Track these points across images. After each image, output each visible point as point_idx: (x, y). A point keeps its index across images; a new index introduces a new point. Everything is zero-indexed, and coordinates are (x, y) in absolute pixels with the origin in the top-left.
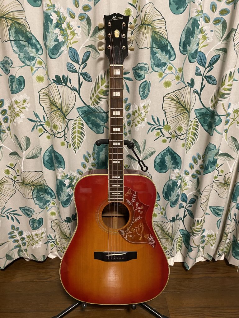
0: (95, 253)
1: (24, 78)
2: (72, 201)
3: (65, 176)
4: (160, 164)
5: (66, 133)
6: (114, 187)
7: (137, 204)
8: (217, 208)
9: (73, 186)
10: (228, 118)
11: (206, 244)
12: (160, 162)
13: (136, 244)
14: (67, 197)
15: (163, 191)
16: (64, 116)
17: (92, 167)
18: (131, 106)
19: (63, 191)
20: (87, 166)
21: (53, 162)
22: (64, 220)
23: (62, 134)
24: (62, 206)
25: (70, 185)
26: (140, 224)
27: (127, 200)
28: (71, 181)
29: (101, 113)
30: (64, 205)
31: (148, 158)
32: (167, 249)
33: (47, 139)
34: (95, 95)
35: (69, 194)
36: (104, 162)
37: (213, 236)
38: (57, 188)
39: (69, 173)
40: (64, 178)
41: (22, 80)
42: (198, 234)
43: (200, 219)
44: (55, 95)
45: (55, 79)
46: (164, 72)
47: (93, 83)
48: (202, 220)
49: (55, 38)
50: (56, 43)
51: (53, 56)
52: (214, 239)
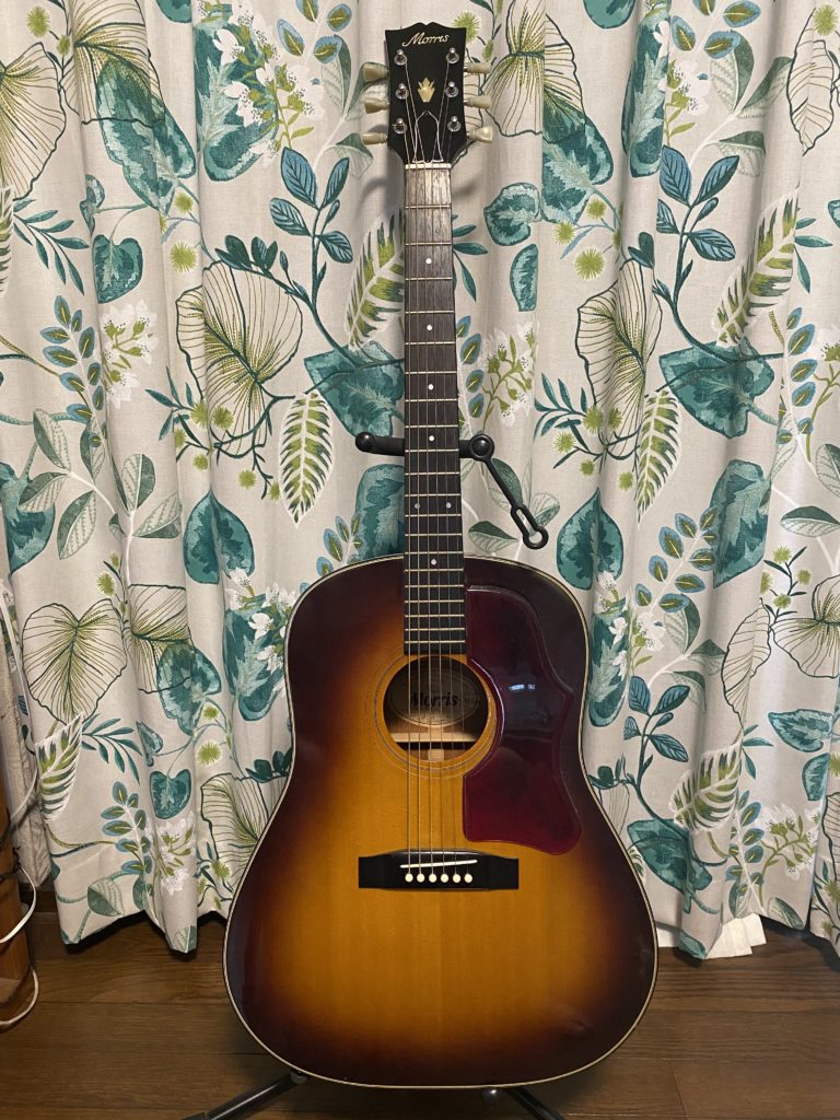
3: (254, 600)
5: (261, 442)
8: (796, 718)
10: (810, 379)
11: (768, 864)
14: (258, 678)
16: (256, 381)
18: (484, 341)
19: (246, 655)
21: (213, 553)
23: (247, 442)
24: (243, 714)
25: (272, 638)
28: (275, 623)
29: (380, 363)
30: (247, 712)
33: (195, 468)
34: (360, 306)
35: (268, 670)
37: (792, 828)
38: (229, 647)
39: (268, 589)
40: (250, 608)
42: (726, 810)
43: (729, 750)
44: (223, 305)
45: (226, 250)
46: (576, 221)
47: (357, 263)
48: (734, 754)
49: (227, 112)
50: (233, 128)
51: (220, 172)
52: (797, 837)
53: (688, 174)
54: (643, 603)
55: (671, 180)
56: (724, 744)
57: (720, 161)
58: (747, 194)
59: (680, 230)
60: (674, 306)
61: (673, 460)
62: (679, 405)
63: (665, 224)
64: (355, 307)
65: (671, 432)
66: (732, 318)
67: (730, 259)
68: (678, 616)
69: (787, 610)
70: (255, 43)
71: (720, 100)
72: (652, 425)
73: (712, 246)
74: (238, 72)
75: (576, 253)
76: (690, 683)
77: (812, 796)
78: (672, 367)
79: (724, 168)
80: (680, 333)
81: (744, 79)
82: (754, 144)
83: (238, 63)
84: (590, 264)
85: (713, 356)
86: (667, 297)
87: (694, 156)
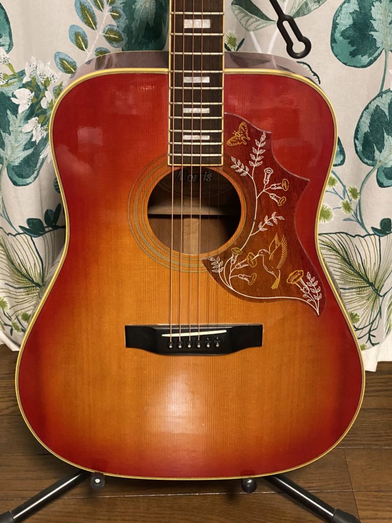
0: (127, 328)
2: (42, 164)
3: (14, 76)
4: (351, 32)
6: (190, 115)
7: (269, 172)
9: (44, 112)
12: (354, 25)
13: (261, 301)
14: (25, 149)
15: (357, 131)
17: (106, 45)
19: (10, 129)
20: (89, 39)
22: (21, 227)
24: (12, 180)
25: (34, 110)
26: (276, 238)
27: (233, 159)
28: (36, 96)
30: (16, 179)
31: (309, 11)
32: (358, 320)
35: (33, 140)
36: (151, 23)
39: (27, 63)
40: (11, 84)
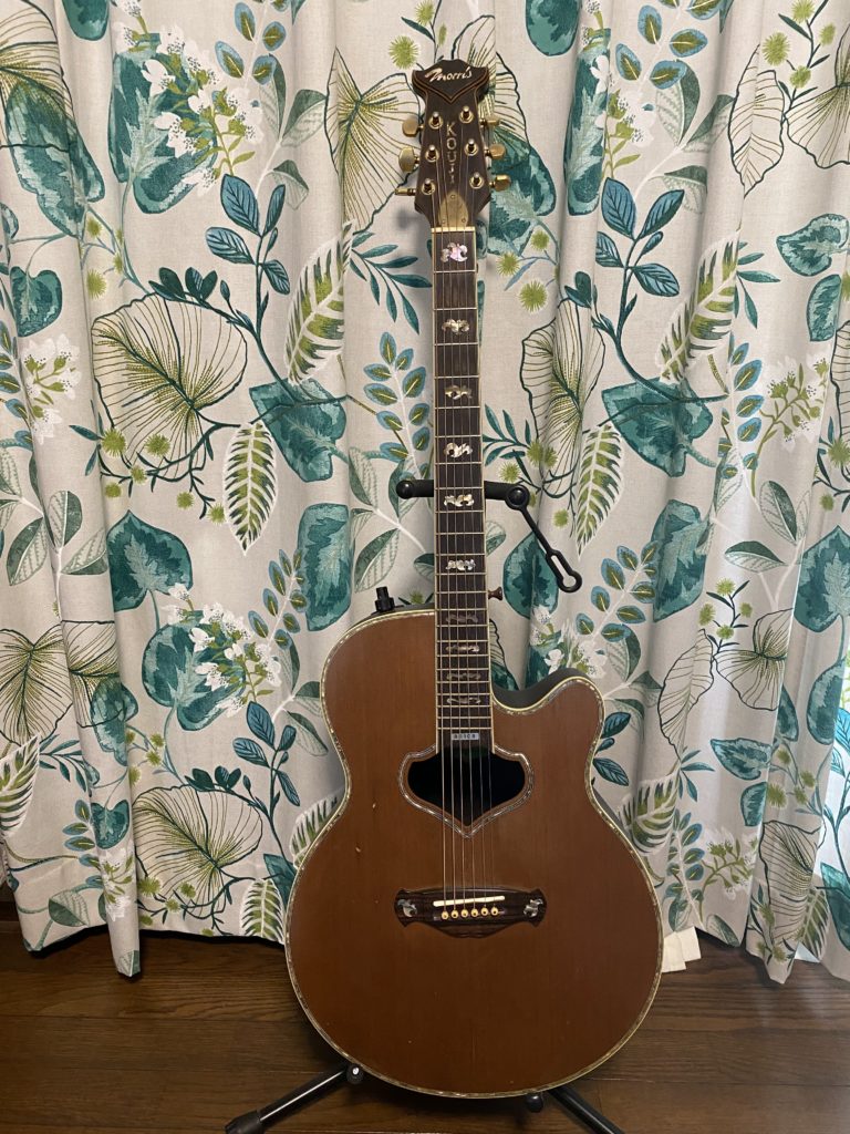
1: (57, 279)
5: (200, 465)
8: (736, 746)
10: (756, 414)
11: (708, 882)
16: (192, 407)
23: (184, 466)
25: (214, 656)
28: (218, 643)
29: (319, 401)
34: (298, 341)
37: (730, 850)
41: (52, 287)
42: (661, 837)
43: (665, 781)
44: (158, 337)
45: (159, 282)
46: (521, 252)
47: (294, 296)
48: (670, 784)
49: (158, 143)
50: (164, 160)
51: (151, 205)
52: (734, 861)
53: (633, 207)
54: (584, 632)
55: (615, 213)
56: (662, 774)
57: (664, 195)
58: (691, 230)
59: (624, 264)
60: (617, 341)
61: (615, 493)
62: (622, 439)
63: (608, 257)
64: (294, 341)
65: (613, 466)
66: (675, 354)
67: (674, 295)
68: (620, 646)
69: (729, 641)
70: (187, 71)
71: (665, 131)
72: (594, 460)
73: (657, 281)
74: (167, 103)
75: (520, 285)
76: (630, 710)
77: (749, 822)
78: (614, 401)
79: (669, 203)
80: (623, 368)
81: (689, 111)
82: (698, 179)
83: (168, 93)
84: (533, 296)
85: (656, 392)
86: (610, 331)
87: (639, 188)
